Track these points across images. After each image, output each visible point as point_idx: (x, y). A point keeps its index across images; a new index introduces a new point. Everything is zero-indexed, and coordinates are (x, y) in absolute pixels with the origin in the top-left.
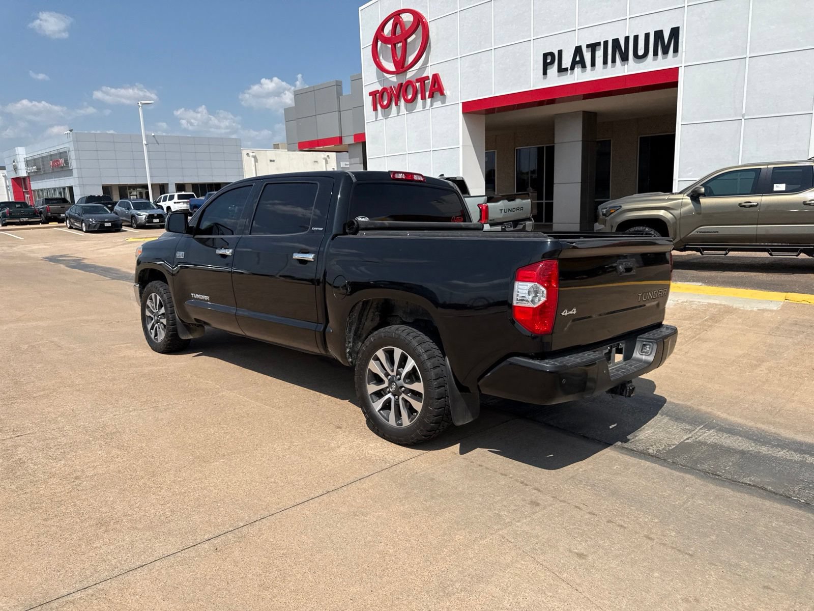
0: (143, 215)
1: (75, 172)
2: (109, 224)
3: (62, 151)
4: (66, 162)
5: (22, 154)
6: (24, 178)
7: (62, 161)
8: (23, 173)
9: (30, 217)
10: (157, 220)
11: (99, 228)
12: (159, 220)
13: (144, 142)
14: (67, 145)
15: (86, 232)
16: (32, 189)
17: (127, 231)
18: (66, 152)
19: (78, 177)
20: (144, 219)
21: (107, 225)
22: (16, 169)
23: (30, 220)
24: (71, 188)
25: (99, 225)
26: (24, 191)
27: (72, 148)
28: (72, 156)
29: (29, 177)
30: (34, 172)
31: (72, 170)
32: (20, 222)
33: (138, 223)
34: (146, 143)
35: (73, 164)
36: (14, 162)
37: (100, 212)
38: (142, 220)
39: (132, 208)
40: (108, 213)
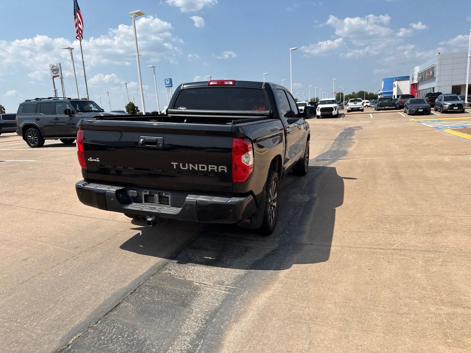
0: (448, 104)
1: (437, 78)
2: (422, 110)
3: (433, 66)
4: (433, 73)
5: (417, 70)
6: (417, 84)
7: (431, 72)
8: (416, 81)
9: (390, 106)
10: (457, 108)
11: (415, 112)
12: (458, 108)
13: (469, 55)
14: (435, 63)
15: (409, 114)
16: (419, 90)
17: (434, 114)
18: (434, 67)
19: (438, 82)
20: (447, 107)
21: (420, 110)
22: (413, 79)
23: (390, 108)
24: (434, 88)
25: (415, 110)
26: (415, 91)
27: (438, 64)
28: (437, 69)
29: (418, 83)
30: (420, 80)
31: (435, 77)
32: (385, 109)
33: (443, 109)
34: (470, 56)
35: (437, 74)
36: (413, 75)
37: (421, 103)
38: (445, 108)
39: (443, 100)
40: (425, 103)
